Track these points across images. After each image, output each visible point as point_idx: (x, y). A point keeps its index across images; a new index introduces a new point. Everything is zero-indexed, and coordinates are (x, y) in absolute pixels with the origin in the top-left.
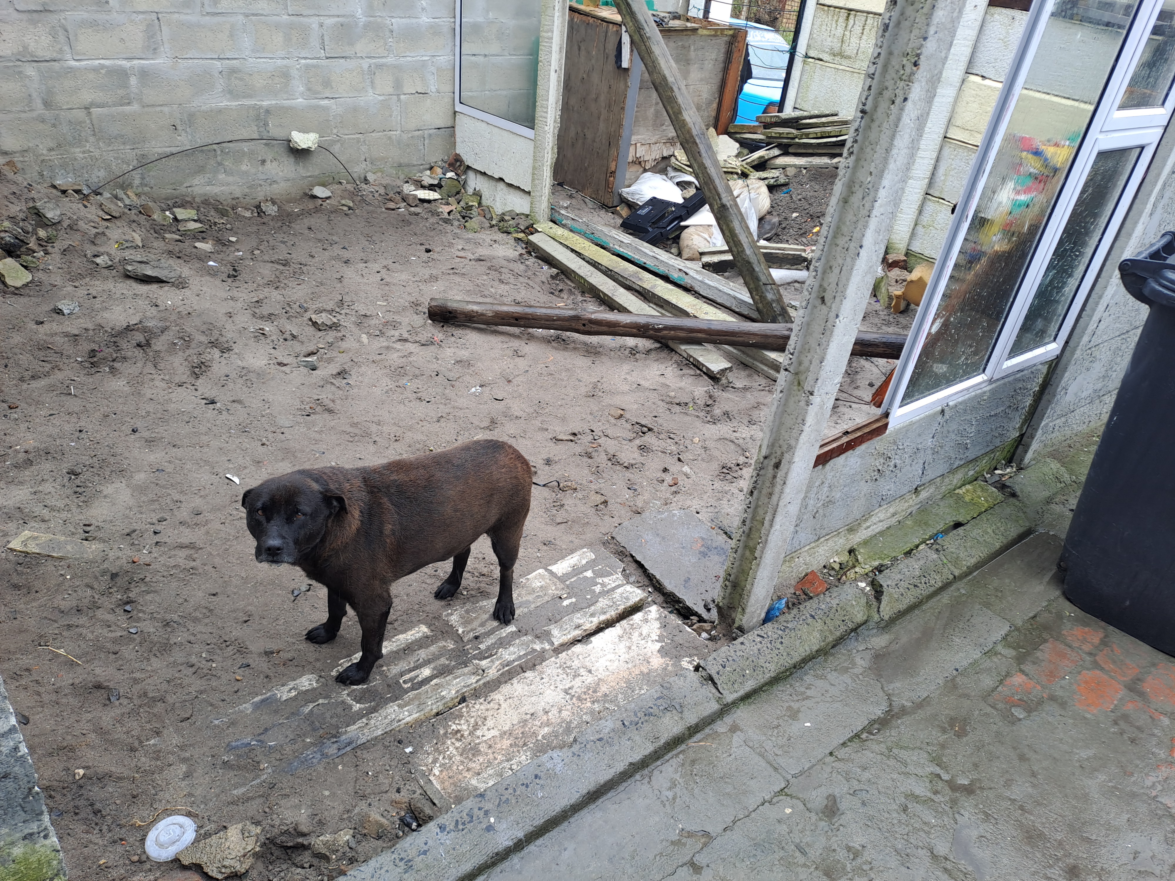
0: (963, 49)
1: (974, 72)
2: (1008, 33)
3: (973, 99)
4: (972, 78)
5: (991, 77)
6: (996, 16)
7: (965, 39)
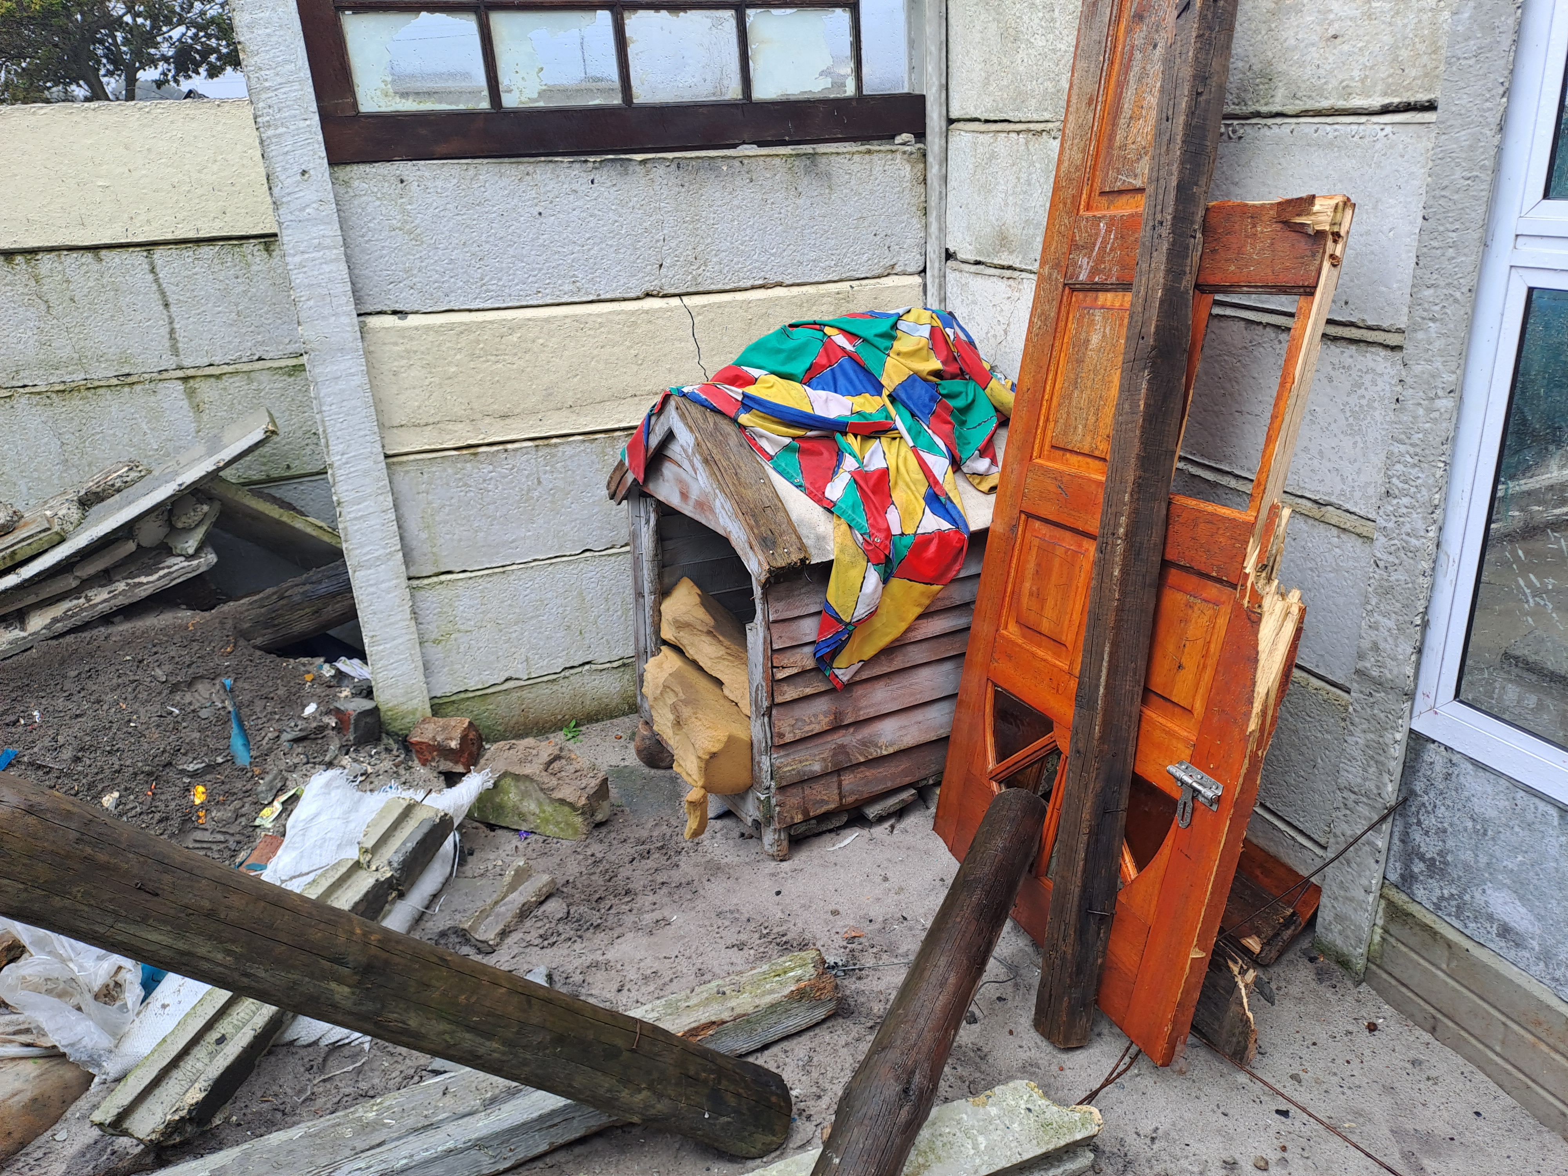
0: (326, 268)
1: (371, 309)
2: (403, 211)
3: (404, 362)
4: (374, 322)
5: (416, 308)
6: (356, 183)
7: (319, 247)
